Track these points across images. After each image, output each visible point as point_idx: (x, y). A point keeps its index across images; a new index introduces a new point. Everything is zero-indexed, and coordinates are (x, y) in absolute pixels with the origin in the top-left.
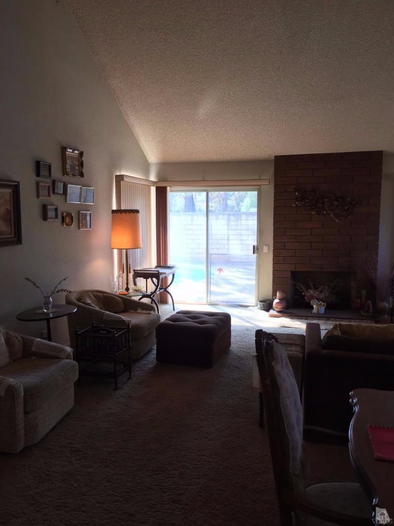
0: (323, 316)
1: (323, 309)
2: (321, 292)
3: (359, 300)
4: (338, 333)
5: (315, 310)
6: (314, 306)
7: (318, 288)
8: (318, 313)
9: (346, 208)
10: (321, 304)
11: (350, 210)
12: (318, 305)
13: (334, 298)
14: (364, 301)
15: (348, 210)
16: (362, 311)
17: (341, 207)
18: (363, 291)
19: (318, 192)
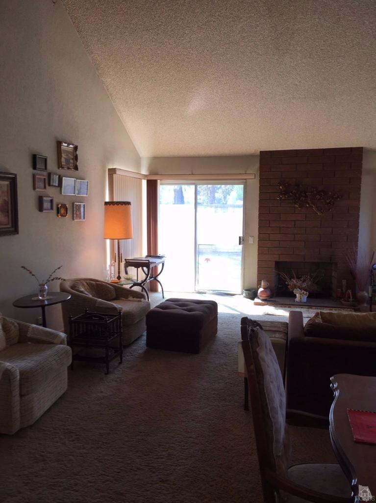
0: (305, 305)
1: (306, 297)
2: (304, 281)
3: (340, 290)
4: (319, 320)
5: (297, 299)
6: (297, 295)
7: (301, 277)
8: (300, 302)
9: (328, 201)
10: (303, 293)
11: (332, 203)
12: (300, 296)
13: (316, 287)
14: (344, 290)
15: (330, 203)
16: (342, 300)
17: (323, 200)
18: (343, 281)
19: (301, 186)
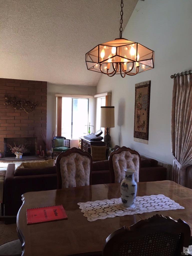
0: (21, 160)
1: (21, 156)
2: (20, 148)
3: (38, 151)
4: (23, 167)
5: (17, 157)
6: (17, 155)
7: (19, 146)
8: (18, 158)
9: (31, 107)
10: (20, 154)
11: (33, 108)
12: (18, 155)
13: (27, 150)
14: (40, 150)
15: (32, 108)
16: (40, 155)
17: (29, 106)
18: (40, 146)
19: (17, 98)
